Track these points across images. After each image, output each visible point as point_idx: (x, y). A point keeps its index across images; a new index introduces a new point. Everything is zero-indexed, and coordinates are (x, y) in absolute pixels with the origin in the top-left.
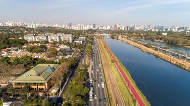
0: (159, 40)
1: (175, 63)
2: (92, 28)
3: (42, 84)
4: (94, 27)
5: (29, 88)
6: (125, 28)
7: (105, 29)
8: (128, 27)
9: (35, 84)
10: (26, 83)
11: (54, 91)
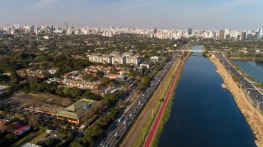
3: (75, 120)
4: (190, 33)
5: (66, 121)
7: (206, 36)
8: (245, 34)
9: (71, 119)
10: (65, 118)
11: (83, 127)
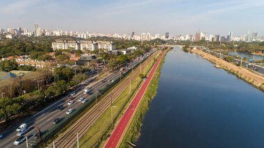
0: (260, 53)
1: (259, 85)
2: (163, 38)
4: (167, 37)
6: (213, 38)
7: (183, 39)
8: (218, 36)
